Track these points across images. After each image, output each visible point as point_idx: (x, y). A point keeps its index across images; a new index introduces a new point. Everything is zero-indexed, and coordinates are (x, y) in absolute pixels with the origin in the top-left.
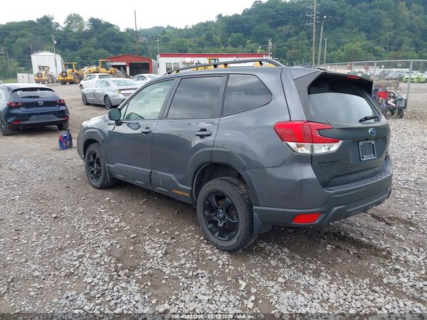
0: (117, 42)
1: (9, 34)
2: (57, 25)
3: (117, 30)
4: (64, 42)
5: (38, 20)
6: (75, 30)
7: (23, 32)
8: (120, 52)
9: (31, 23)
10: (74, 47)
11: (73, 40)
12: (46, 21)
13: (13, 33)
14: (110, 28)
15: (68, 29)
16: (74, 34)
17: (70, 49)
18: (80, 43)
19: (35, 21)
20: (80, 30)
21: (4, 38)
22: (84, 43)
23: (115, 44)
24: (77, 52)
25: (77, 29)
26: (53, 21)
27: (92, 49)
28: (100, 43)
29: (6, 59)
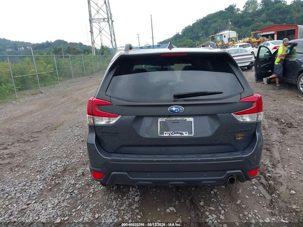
0: (283, 14)
1: (207, 22)
2: (238, 10)
3: (284, 4)
4: (241, 21)
5: (226, 9)
6: (250, 11)
7: (216, 19)
8: (285, 22)
9: (221, 12)
10: (247, 24)
11: (248, 19)
12: (231, 9)
13: (209, 21)
14: (278, 4)
15: (245, 12)
16: (249, 14)
17: (245, 26)
18: (253, 20)
19: (224, 10)
20: (254, 10)
21: (204, 25)
22: (256, 19)
23: (281, 16)
24: (249, 27)
25: (252, 10)
26: (236, 8)
27: (262, 23)
28: (268, 18)
29: (204, 38)
